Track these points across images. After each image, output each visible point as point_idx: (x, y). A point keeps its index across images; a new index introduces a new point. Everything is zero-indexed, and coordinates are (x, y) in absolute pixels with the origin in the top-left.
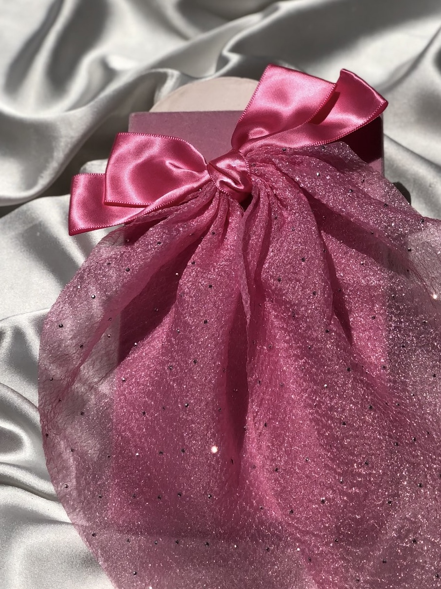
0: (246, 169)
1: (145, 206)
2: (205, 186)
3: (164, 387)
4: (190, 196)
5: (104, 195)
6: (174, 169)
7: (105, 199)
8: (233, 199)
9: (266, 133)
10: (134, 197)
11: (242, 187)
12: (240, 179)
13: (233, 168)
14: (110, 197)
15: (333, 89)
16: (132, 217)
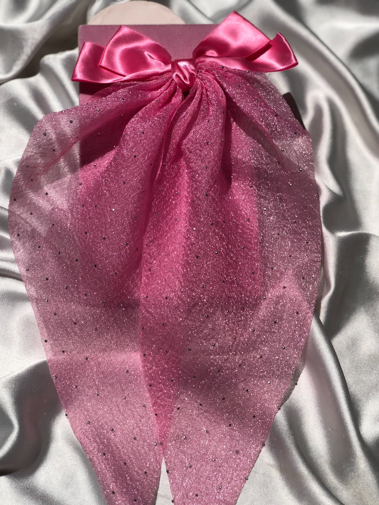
0: (194, 73)
1: (124, 76)
2: (166, 74)
3: (99, 193)
4: (154, 77)
5: (101, 61)
6: (149, 58)
7: (101, 63)
8: (179, 87)
9: (216, 54)
10: (120, 68)
11: (188, 83)
12: (189, 77)
13: (187, 69)
14: (103, 63)
15: (268, 42)
16: (114, 81)
